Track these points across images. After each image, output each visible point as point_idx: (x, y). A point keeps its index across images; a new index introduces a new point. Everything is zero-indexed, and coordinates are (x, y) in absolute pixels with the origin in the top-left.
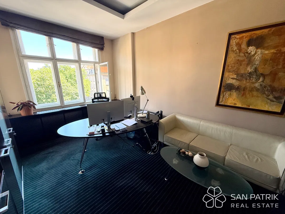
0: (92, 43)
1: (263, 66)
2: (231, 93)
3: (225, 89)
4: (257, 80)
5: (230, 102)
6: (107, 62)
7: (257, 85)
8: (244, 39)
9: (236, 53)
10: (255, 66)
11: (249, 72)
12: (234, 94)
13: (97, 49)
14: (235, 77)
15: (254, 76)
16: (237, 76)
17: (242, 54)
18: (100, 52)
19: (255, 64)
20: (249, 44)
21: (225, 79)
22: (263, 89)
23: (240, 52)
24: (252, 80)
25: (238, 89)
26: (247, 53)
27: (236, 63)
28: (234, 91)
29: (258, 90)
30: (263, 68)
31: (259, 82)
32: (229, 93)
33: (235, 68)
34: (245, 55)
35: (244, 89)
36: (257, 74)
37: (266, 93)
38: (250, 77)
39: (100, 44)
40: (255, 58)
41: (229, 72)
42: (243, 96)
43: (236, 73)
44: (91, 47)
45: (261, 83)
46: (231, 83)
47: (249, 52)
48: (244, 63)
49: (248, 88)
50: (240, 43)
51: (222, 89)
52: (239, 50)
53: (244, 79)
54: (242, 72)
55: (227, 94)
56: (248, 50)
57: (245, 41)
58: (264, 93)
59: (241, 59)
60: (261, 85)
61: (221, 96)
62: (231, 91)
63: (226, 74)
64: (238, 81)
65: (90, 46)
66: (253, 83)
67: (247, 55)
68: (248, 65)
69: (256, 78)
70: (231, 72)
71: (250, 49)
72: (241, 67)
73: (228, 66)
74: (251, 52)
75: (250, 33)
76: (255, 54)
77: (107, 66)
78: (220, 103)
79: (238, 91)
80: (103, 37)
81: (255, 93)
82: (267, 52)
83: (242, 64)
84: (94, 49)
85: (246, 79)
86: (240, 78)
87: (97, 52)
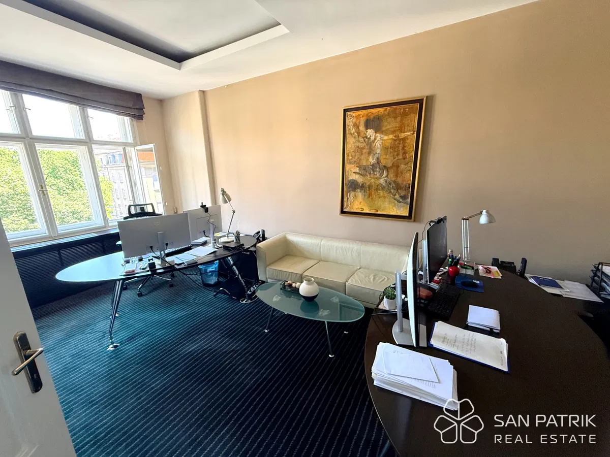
0: (115, 105)
1: (384, 157)
2: (356, 195)
3: (349, 188)
4: (382, 174)
5: (357, 207)
6: (153, 145)
7: (382, 181)
8: (361, 119)
9: (355, 137)
10: (377, 155)
11: (372, 164)
12: (360, 194)
13: (128, 118)
14: (358, 171)
15: (377, 169)
16: (360, 170)
17: (361, 139)
18: (135, 122)
19: (376, 153)
20: (367, 126)
21: (347, 174)
22: (389, 187)
23: (358, 136)
24: (376, 175)
25: (362, 187)
26: (366, 137)
27: (356, 151)
28: (359, 190)
29: (383, 188)
30: (385, 158)
31: (383, 177)
32: (353, 193)
33: (356, 157)
34: (364, 141)
35: (370, 187)
36: (380, 166)
37: (392, 191)
38: (374, 171)
39: (135, 107)
40: (375, 145)
41: (350, 163)
42: (369, 197)
43: (358, 165)
44: (114, 113)
45: (386, 178)
46: (354, 179)
47: (368, 137)
48: (365, 151)
49: (374, 186)
50: (358, 124)
51: (345, 189)
52: (358, 133)
53: (367, 174)
54: (364, 164)
55: (351, 195)
56: (367, 134)
57: (362, 121)
58: (390, 192)
59: (361, 145)
60: (386, 181)
61: (345, 199)
62: (355, 191)
63: (347, 167)
64: (361, 176)
65: (111, 111)
66: (378, 179)
67: (366, 140)
68: (369, 153)
69: (379, 172)
70: (353, 164)
71: (368, 132)
72: (363, 157)
73: (348, 155)
74: (371, 136)
75: (366, 111)
76: (375, 139)
77: (152, 151)
78: (345, 210)
79: (363, 191)
80: (141, 94)
81: (381, 193)
82: (386, 138)
83: (363, 153)
84: (121, 117)
85: (370, 174)
86: (363, 171)
87: (129, 123)
